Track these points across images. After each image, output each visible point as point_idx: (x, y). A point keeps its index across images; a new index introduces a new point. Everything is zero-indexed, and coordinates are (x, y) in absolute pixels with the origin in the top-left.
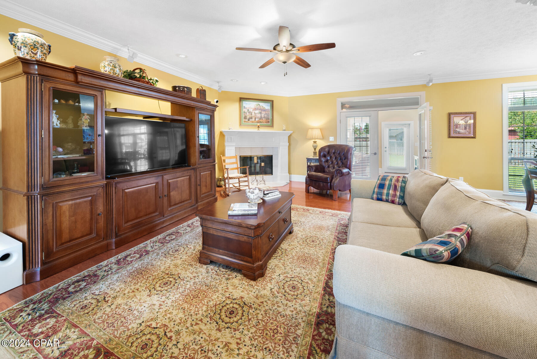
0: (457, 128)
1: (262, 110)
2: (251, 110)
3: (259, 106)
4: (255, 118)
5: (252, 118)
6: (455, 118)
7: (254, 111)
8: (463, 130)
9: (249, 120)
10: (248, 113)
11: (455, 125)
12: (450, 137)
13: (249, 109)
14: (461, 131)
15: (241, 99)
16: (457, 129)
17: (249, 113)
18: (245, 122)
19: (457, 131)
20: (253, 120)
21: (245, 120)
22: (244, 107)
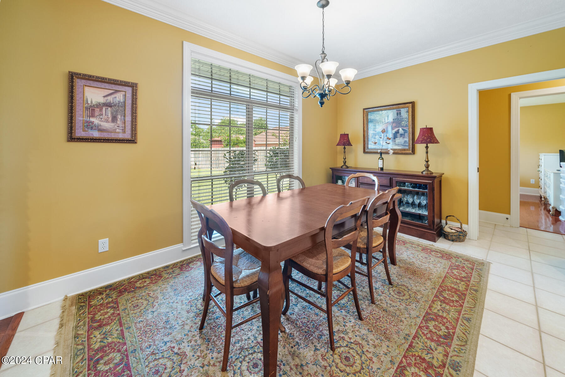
0: (93, 116)
6: (86, 89)
8: (107, 121)
11: (87, 108)
12: (72, 138)
14: (102, 124)
16: (92, 119)
19: (93, 123)
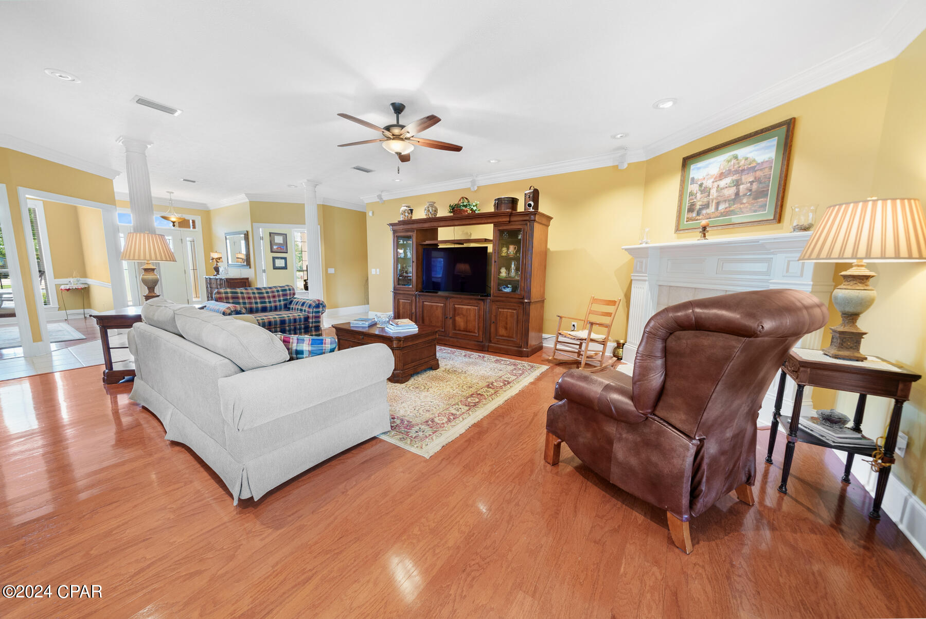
1: (743, 170)
2: (708, 183)
3: (733, 161)
4: (718, 204)
5: (707, 206)
7: (716, 184)
9: (698, 214)
10: (699, 195)
13: (704, 182)
15: (687, 161)
17: (702, 192)
18: (689, 220)
20: (712, 209)
21: (690, 215)
22: (693, 179)
